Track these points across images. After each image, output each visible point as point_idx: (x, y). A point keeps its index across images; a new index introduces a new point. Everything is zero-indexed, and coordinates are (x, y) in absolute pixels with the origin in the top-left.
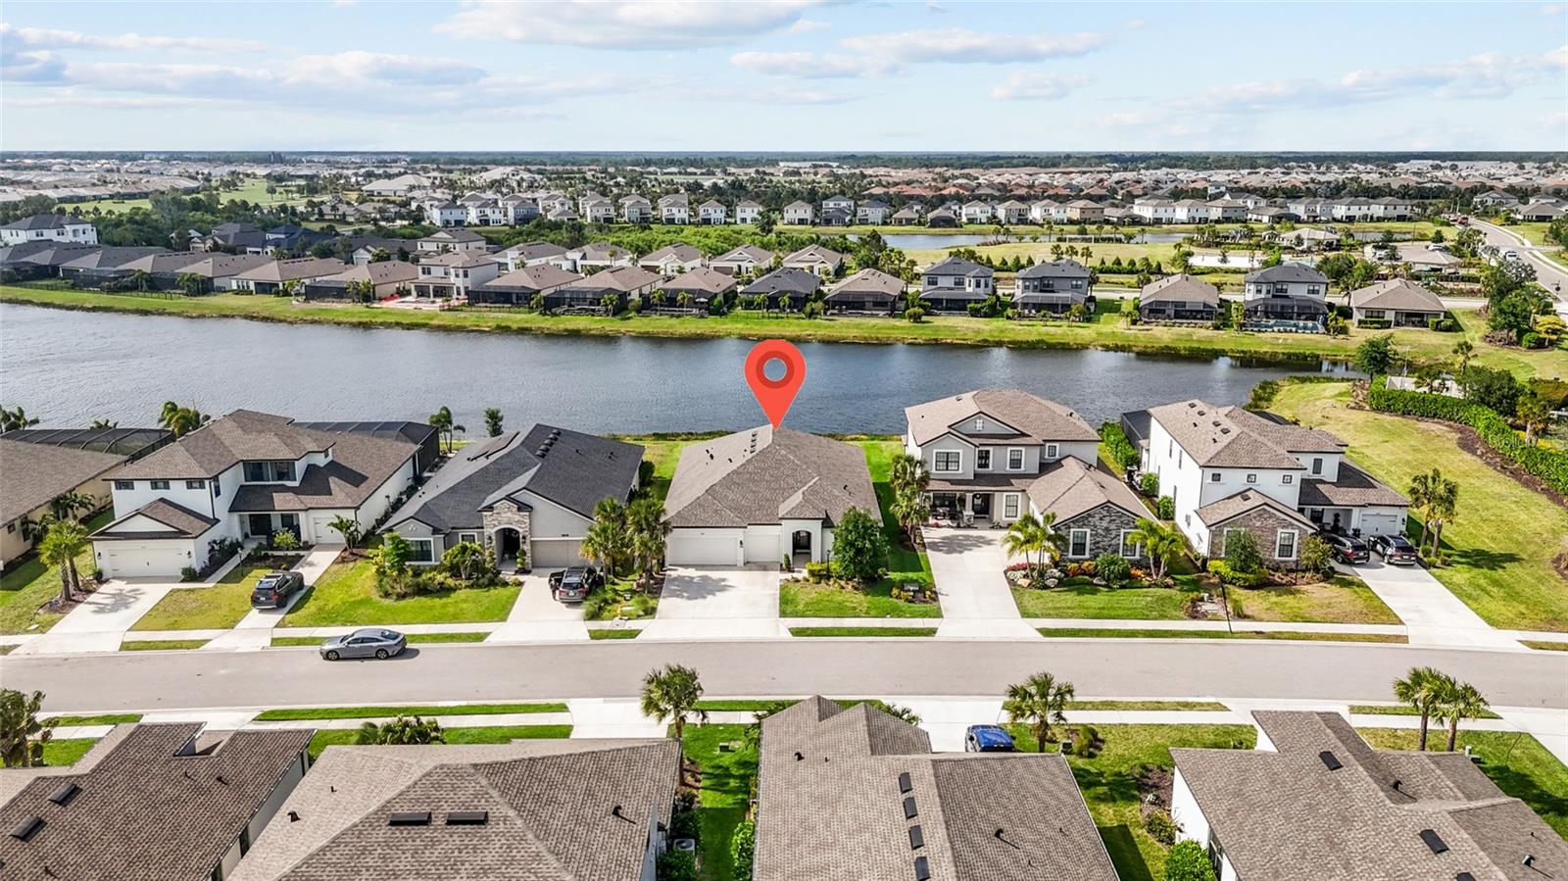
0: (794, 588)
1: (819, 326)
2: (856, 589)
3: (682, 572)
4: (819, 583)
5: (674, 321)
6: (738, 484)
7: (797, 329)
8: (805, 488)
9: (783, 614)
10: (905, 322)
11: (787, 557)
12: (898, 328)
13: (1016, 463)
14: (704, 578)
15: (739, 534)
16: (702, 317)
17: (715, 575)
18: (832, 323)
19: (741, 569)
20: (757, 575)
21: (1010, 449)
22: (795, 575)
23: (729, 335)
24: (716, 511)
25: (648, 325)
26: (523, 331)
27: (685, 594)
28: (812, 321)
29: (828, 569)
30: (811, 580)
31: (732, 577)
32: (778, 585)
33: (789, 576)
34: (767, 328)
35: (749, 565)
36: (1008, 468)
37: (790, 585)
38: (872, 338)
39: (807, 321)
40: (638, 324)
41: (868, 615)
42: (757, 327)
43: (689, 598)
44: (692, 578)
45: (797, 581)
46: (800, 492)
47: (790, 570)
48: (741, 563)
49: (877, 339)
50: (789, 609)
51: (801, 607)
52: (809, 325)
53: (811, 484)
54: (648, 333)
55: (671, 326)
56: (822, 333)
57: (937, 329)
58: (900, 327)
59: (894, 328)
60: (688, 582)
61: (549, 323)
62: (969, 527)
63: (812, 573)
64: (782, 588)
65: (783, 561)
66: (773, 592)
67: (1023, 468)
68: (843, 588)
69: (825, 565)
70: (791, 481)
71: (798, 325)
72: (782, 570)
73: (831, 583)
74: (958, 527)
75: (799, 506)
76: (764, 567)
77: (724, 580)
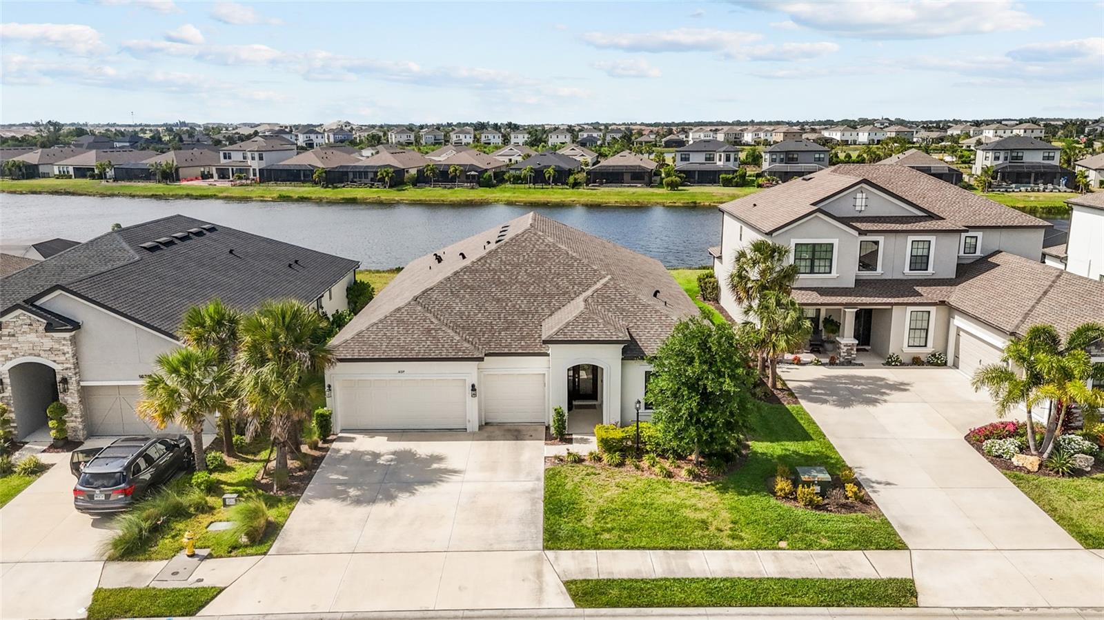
0: (573, 478)
1: (582, 194)
2: (697, 477)
3: (363, 444)
4: (621, 464)
5: (446, 192)
6: (472, 288)
7: (562, 196)
8: (589, 293)
9: (553, 540)
10: (664, 191)
11: (559, 414)
12: (657, 195)
13: (920, 262)
14: (401, 456)
15: (469, 371)
16: (472, 188)
17: (423, 448)
18: (594, 191)
19: (473, 437)
20: (502, 448)
21: (911, 238)
22: (576, 448)
23: (497, 201)
24: (429, 331)
25: (421, 194)
26: (302, 199)
27: (353, 492)
28: (575, 190)
29: (638, 436)
30: (606, 457)
31: (454, 452)
32: (541, 467)
33: (561, 449)
34: (533, 196)
35: (489, 429)
36: (907, 270)
37: (565, 469)
38: (633, 203)
39: (571, 190)
40: (411, 193)
41: (736, 540)
42: (524, 196)
43: (358, 501)
44: (377, 456)
45: (579, 460)
46: (581, 298)
47: (564, 438)
48: (473, 425)
49: (638, 202)
50: (566, 526)
51: (589, 521)
52: (573, 194)
53: (599, 285)
54: (420, 200)
55: (442, 195)
56: (584, 199)
57: (694, 194)
58: (660, 194)
59: (652, 194)
60: (367, 464)
61: (329, 193)
62: (849, 363)
63: (608, 445)
64: (551, 476)
65: (551, 419)
66: (530, 485)
67: (930, 270)
68: (670, 475)
69: (631, 430)
70: (563, 283)
71: (561, 194)
72: (549, 438)
73: (645, 463)
74: (832, 363)
75: (582, 319)
76: (515, 432)
77: (439, 459)
